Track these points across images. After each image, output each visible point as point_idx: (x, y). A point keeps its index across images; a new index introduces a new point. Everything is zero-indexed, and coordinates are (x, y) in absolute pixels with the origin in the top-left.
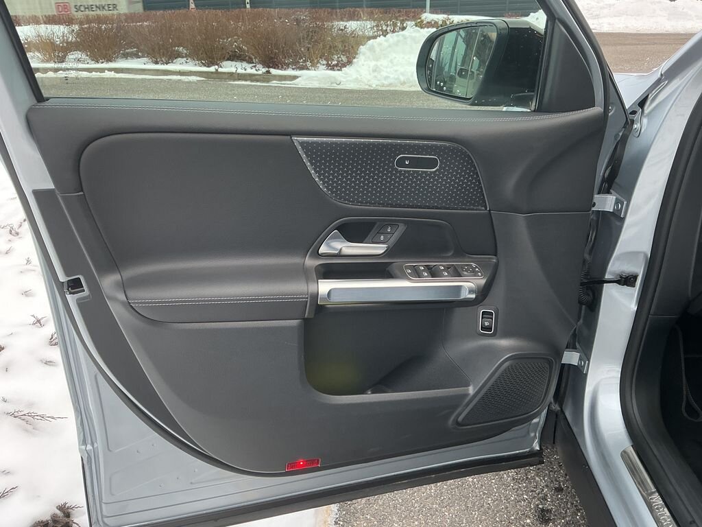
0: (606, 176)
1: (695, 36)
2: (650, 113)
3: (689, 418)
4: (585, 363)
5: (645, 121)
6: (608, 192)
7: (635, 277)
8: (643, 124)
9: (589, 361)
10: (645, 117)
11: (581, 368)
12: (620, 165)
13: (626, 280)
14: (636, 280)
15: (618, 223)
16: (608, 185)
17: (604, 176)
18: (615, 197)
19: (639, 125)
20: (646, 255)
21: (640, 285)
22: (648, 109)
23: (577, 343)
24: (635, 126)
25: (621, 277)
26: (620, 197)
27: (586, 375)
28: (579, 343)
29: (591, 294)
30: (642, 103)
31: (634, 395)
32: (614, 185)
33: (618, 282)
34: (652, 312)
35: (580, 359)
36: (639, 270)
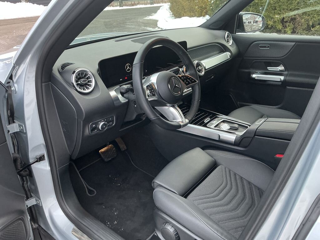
0: (9, 115)
1: (40, 18)
2: (17, 81)
3: (91, 195)
4: (39, 201)
5: (16, 85)
6: (14, 122)
7: (44, 156)
8: (15, 87)
9: (40, 200)
10: (15, 83)
11: (39, 205)
12: (13, 108)
13: (40, 159)
14: (44, 157)
15: (25, 135)
16: (12, 118)
17: (8, 115)
18: (17, 124)
19: (14, 88)
20: (43, 144)
21: (47, 158)
22: (15, 80)
23: (32, 194)
24: (12, 89)
25: (37, 159)
26: (20, 123)
27: (42, 206)
28: (32, 193)
29: (27, 170)
30: (11, 77)
31: (66, 204)
32: (15, 118)
33: (37, 161)
34: (57, 167)
35: (36, 200)
36: (44, 152)
